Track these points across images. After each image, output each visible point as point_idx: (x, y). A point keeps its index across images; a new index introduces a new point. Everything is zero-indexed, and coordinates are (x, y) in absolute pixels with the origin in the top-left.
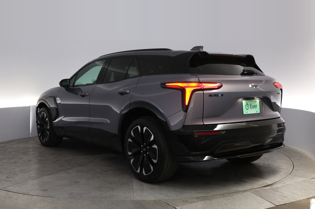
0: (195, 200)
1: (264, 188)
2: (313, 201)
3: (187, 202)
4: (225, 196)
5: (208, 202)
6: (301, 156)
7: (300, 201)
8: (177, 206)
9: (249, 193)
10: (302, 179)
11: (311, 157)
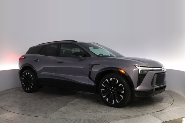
0: (121, 119)
1: (158, 112)
2: (184, 119)
3: (116, 120)
4: (137, 117)
5: (127, 120)
6: (178, 95)
7: (177, 119)
8: (111, 122)
9: (149, 115)
10: (178, 107)
11: (183, 95)
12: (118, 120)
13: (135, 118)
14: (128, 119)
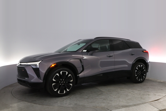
0: (121, 107)
1: (155, 102)
8: (113, 110)
9: (147, 104)
12: (119, 109)
13: (134, 107)
14: (128, 108)
